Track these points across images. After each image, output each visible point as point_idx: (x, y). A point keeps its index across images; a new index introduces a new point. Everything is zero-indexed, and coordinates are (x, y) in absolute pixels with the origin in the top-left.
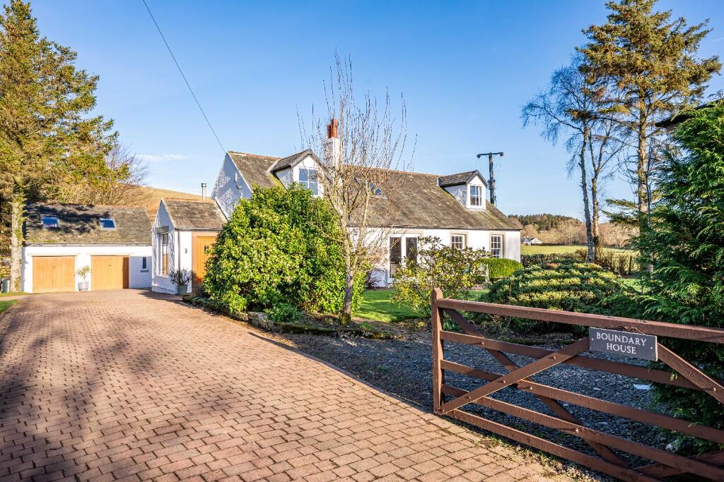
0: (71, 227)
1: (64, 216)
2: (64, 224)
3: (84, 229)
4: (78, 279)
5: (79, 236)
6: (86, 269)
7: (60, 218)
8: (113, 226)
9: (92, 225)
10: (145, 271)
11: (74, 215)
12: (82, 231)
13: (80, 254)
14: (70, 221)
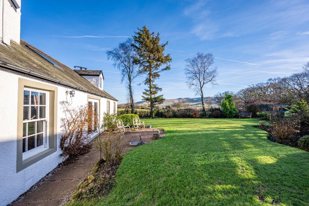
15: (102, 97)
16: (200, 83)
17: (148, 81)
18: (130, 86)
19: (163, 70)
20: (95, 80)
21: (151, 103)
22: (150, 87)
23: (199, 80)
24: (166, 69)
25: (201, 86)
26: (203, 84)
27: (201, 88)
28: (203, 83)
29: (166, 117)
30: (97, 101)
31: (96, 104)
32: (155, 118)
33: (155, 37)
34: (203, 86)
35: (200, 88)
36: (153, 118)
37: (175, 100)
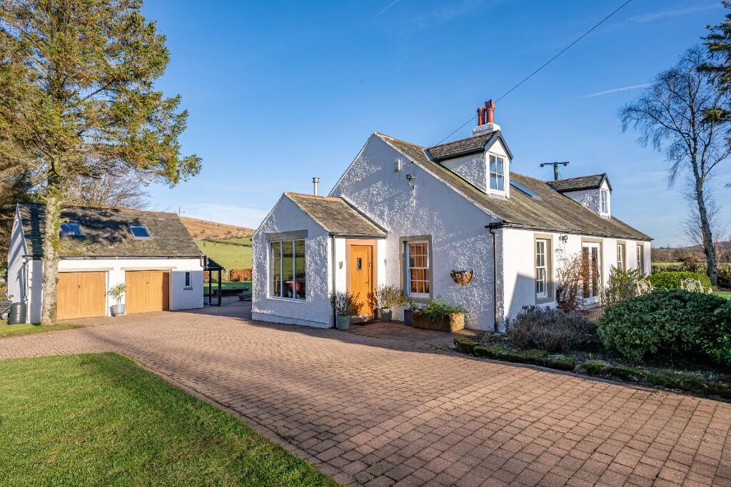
0: (98, 235)
1: (86, 221)
2: (88, 231)
3: (114, 238)
4: (111, 301)
5: (110, 247)
6: (120, 288)
7: (83, 225)
8: (146, 235)
9: (123, 233)
10: (189, 289)
11: (99, 221)
12: (112, 240)
13: (112, 269)
14: (96, 228)
15: (606, 236)
20: (591, 199)
30: (597, 245)
31: (594, 250)
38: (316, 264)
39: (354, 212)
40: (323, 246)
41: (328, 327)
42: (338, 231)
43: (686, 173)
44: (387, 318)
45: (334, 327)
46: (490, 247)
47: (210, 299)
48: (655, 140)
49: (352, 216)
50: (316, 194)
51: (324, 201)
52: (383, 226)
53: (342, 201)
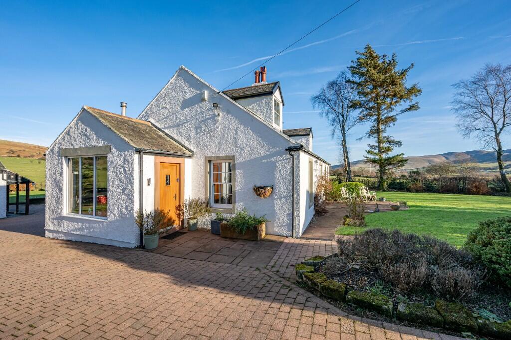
16: (494, 124)
17: (376, 131)
18: (344, 141)
19: (403, 111)
21: (381, 167)
22: (379, 142)
23: (492, 119)
24: (409, 109)
25: (496, 131)
26: (504, 126)
27: (497, 135)
28: (503, 124)
29: (409, 190)
32: (388, 190)
33: (388, 62)
34: (501, 130)
35: (493, 134)
36: (384, 191)
37: (435, 156)
38: (121, 181)
39: (161, 133)
40: (128, 162)
41: (133, 246)
42: (146, 148)
43: (338, 133)
44: (193, 229)
45: (141, 246)
46: (289, 167)
47: (17, 208)
48: (327, 115)
49: (160, 137)
50: (124, 115)
51: (131, 121)
52: (189, 146)
53: (150, 124)
